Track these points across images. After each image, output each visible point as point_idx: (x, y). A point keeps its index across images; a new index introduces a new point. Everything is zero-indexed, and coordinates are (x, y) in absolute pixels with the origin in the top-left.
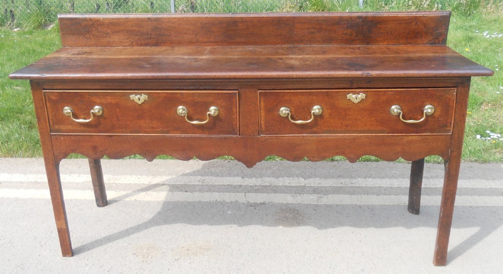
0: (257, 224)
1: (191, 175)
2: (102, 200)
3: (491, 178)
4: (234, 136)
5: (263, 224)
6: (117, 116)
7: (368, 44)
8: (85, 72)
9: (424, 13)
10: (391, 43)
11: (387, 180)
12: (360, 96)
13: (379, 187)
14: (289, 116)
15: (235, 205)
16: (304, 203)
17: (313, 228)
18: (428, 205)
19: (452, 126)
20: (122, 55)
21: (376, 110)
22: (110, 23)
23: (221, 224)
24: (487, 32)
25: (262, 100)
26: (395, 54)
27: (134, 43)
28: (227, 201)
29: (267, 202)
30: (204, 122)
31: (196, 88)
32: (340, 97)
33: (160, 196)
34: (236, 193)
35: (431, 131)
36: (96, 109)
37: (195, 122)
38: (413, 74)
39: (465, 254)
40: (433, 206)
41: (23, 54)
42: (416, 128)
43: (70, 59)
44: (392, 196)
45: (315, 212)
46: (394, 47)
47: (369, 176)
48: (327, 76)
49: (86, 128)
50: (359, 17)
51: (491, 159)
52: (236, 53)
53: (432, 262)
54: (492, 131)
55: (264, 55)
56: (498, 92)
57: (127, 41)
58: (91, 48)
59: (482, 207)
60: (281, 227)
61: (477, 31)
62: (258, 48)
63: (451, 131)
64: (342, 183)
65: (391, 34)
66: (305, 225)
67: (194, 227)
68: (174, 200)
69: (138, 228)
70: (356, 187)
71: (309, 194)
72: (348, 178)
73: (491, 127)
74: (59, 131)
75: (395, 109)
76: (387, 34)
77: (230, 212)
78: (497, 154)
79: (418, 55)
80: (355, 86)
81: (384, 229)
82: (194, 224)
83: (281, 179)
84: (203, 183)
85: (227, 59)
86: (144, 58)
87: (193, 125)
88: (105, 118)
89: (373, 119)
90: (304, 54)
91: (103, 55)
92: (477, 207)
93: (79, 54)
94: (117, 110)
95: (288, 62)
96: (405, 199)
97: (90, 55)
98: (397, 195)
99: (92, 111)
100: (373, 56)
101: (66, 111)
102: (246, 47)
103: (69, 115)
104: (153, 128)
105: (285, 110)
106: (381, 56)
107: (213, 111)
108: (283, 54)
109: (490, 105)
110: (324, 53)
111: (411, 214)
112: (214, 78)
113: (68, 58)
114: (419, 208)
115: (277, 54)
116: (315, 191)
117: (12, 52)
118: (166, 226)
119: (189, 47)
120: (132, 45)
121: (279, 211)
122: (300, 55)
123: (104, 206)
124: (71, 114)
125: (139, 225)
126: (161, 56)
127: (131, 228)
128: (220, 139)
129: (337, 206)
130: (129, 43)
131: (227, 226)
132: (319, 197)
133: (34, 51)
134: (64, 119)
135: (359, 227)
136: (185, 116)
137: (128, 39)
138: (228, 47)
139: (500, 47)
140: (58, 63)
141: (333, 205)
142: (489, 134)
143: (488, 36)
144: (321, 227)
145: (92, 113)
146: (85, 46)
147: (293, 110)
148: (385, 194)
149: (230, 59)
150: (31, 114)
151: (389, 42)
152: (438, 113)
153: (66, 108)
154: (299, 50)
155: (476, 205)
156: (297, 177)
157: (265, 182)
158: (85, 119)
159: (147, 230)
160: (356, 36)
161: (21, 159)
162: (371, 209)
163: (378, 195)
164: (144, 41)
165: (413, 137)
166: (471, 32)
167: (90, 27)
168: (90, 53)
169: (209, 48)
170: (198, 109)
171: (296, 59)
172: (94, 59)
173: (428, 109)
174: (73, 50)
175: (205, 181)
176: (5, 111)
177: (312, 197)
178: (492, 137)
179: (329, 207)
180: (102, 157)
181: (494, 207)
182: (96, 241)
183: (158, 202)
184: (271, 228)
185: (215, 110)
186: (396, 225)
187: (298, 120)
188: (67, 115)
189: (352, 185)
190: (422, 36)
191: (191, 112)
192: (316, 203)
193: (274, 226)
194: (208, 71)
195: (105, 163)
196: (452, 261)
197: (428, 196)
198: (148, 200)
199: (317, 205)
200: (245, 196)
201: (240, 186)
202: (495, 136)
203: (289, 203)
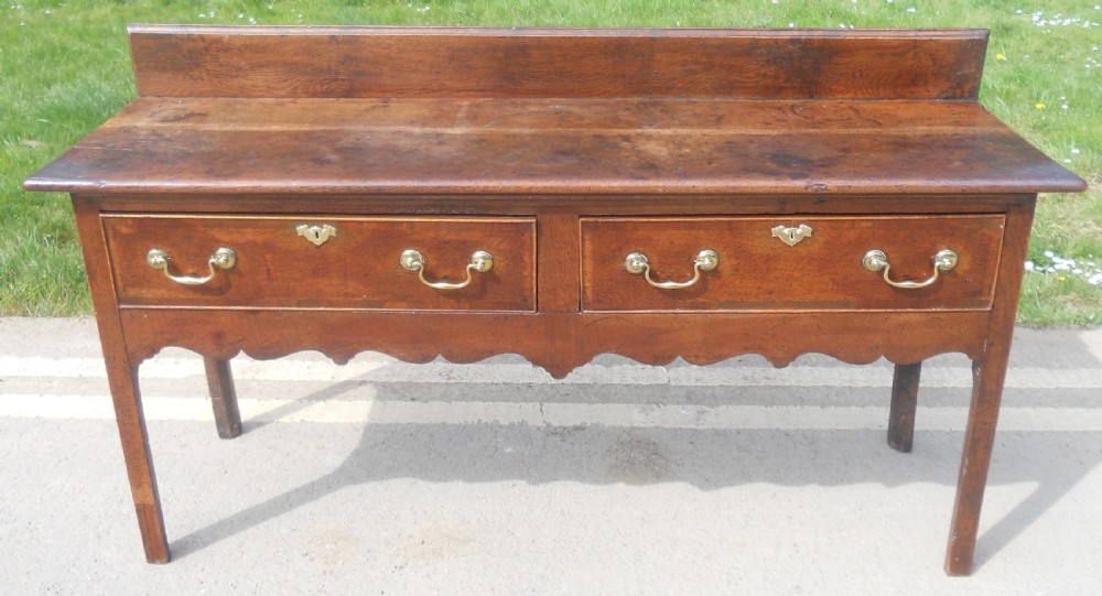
0: (569, 478)
2: (230, 423)
3: (1057, 365)
4: (526, 312)
5: (583, 479)
6: (269, 270)
7: (811, 97)
8: (196, 174)
9: (932, 33)
10: (860, 96)
12: (799, 231)
13: (826, 387)
14: (647, 273)
15: (520, 432)
16: (667, 426)
17: (690, 486)
18: (930, 429)
19: (993, 292)
20: (273, 122)
21: (833, 261)
22: (246, 47)
23: (492, 478)
24: (1040, 13)
25: (587, 237)
26: (872, 126)
27: (299, 91)
28: (502, 423)
29: (588, 424)
30: (461, 285)
31: (444, 211)
32: (757, 233)
33: (356, 412)
34: (522, 404)
35: (949, 305)
36: (221, 254)
37: (441, 285)
38: (915, 187)
39: (1010, 546)
40: (938, 431)
41: (40, 56)
42: (917, 298)
43: (158, 135)
44: (853, 408)
45: (691, 446)
46: (867, 106)
48: (731, 191)
49: (198, 296)
50: (793, 41)
51: (1056, 317)
52: (527, 118)
53: (942, 567)
54: (1057, 252)
55: (588, 125)
56: (1069, 161)
57: (285, 84)
58: (204, 99)
59: (1041, 433)
60: (621, 485)
61: (1019, 11)
62: (573, 106)
63: (991, 304)
64: (746, 378)
65: (861, 75)
66: (673, 480)
67: (434, 485)
68: (389, 421)
69: (311, 492)
70: (776, 387)
71: (678, 403)
72: (757, 365)
73: (1054, 242)
74: (136, 300)
75: (874, 258)
76: (853, 75)
77: (509, 450)
78: (1069, 305)
79: (921, 129)
80: (789, 209)
81: (839, 487)
82: (433, 480)
83: (616, 368)
84: (448, 380)
85: (508, 136)
86: (324, 131)
87: (436, 290)
88: (241, 275)
89: (826, 278)
90: (675, 125)
91: (231, 121)
92: (1030, 434)
93: (178, 119)
94: (268, 257)
95: (642, 148)
96: (881, 416)
97: (201, 121)
98: (863, 406)
99: (212, 260)
100: (825, 130)
101: (153, 260)
102: (547, 101)
103: (160, 267)
104: (347, 295)
105: (637, 259)
106: (842, 131)
107: (481, 261)
108: (630, 125)
110: (719, 121)
111: (894, 452)
112: (484, 193)
113: (154, 132)
114: (911, 440)
115: (617, 122)
116: (691, 396)
117: (15, 52)
118: (372, 484)
119: (423, 100)
120: (294, 94)
121: (615, 447)
122: (668, 126)
123: (234, 436)
124: (165, 266)
125: (313, 484)
126: (361, 128)
127: (297, 490)
128: (496, 318)
129: (738, 432)
130: (288, 90)
131: (505, 482)
132: (699, 412)
133: (64, 49)
134: (150, 276)
135: (786, 484)
136: (418, 270)
137: (285, 81)
138: (508, 101)
139: (1068, 49)
140: (132, 145)
141: (730, 431)
142: (1050, 259)
143: (1042, 23)
144: (707, 483)
145: (213, 264)
146: (190, 95)
147: (655, 259)
148: (838, 404)
149: (515, 136)
150: (63, 206)
151: (856, 94)
152: (965, 266)
153: (154, 251)
154: (662, 111)
155: (1029, 429)
157: (582, 376)
158: (195, 275)
159: (331, 495)
160: (785, 81)
161: (45, 320)
162: (811, 439)
163: (823, 406)
164: (322, 86)
165: (911, 315)
166: (1007, 12)
167: (201, 53)
168: (203, 116)
169: (465, 103)
170: (446, 256)
171: (659, 138)
172: (212, 134)
173: (945, 258)
174: (164, 106)
175: (454, 375)
176: (4, 199)
177: (684, 412)
178: (1057, 267)
179: (720, 435)
180: (234, 353)
181: (1066, 433)
182: (221, 522)
183: (352, 425)
184: (600, 488)
185: (484, 258)
186: (863, 479)
187: (665, 280)
188: (156, 267)
189: (768, 383)
190: (926, 82)
191: (433, 263)
192: (693, 427)
193: (606, 482)
194: (470, 178)
195: (242, 366)
196: (983, 563)
197: (927, 409)
198: (331, 422)
199: (695, 431)
200: (541, 410)
201: (530, 386)
202: (1063, 264)
203: (635, 425)
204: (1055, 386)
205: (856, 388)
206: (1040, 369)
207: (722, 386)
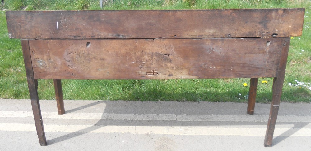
1: (100, 112)
3: (300, 114)
11: (232, 116)
13: (227, 121)
15: (128, 136)
16: (175, 134)
28: (122, 133)
29: (150, 133)
34: (129, 126)
45: (182, 141)
47: (219, 113)
51: (299, 99)
54: (298, 80)
56: (301, 54)
59: (296, 137)
64: (201, 119)
71: (179, 127)
72: (205, 114)
73: (297, 77)
77: (123, 142)
78: (303, 96)
83: (160, 115)
84: (107, 118)
92: (293, 137)
98: (238, 128)
109: (296, 62)
116: (183, 124)
121: (158, 140)
129: (198, 136)
132: (186, 129)
141: (195, 136)
142: (296, 82)
156: (171, 114)
157: (149, 118)
162: (221, 138)
163: (225, 128)
175: (109, 117)
177: (181, 129)
178: (298, 84)
179: (192, 137)
181: (304, 137)
189: (208, 120)
192: (183, 134)
197: (259, 129)
199: (184, 135)
200: (135, 128)
201: (132, 121)
202: (300, 84)
203: (165, 134)
204: (300, 121)
205: (236, 122)
206: (295, 116)
207: (193, 121)
